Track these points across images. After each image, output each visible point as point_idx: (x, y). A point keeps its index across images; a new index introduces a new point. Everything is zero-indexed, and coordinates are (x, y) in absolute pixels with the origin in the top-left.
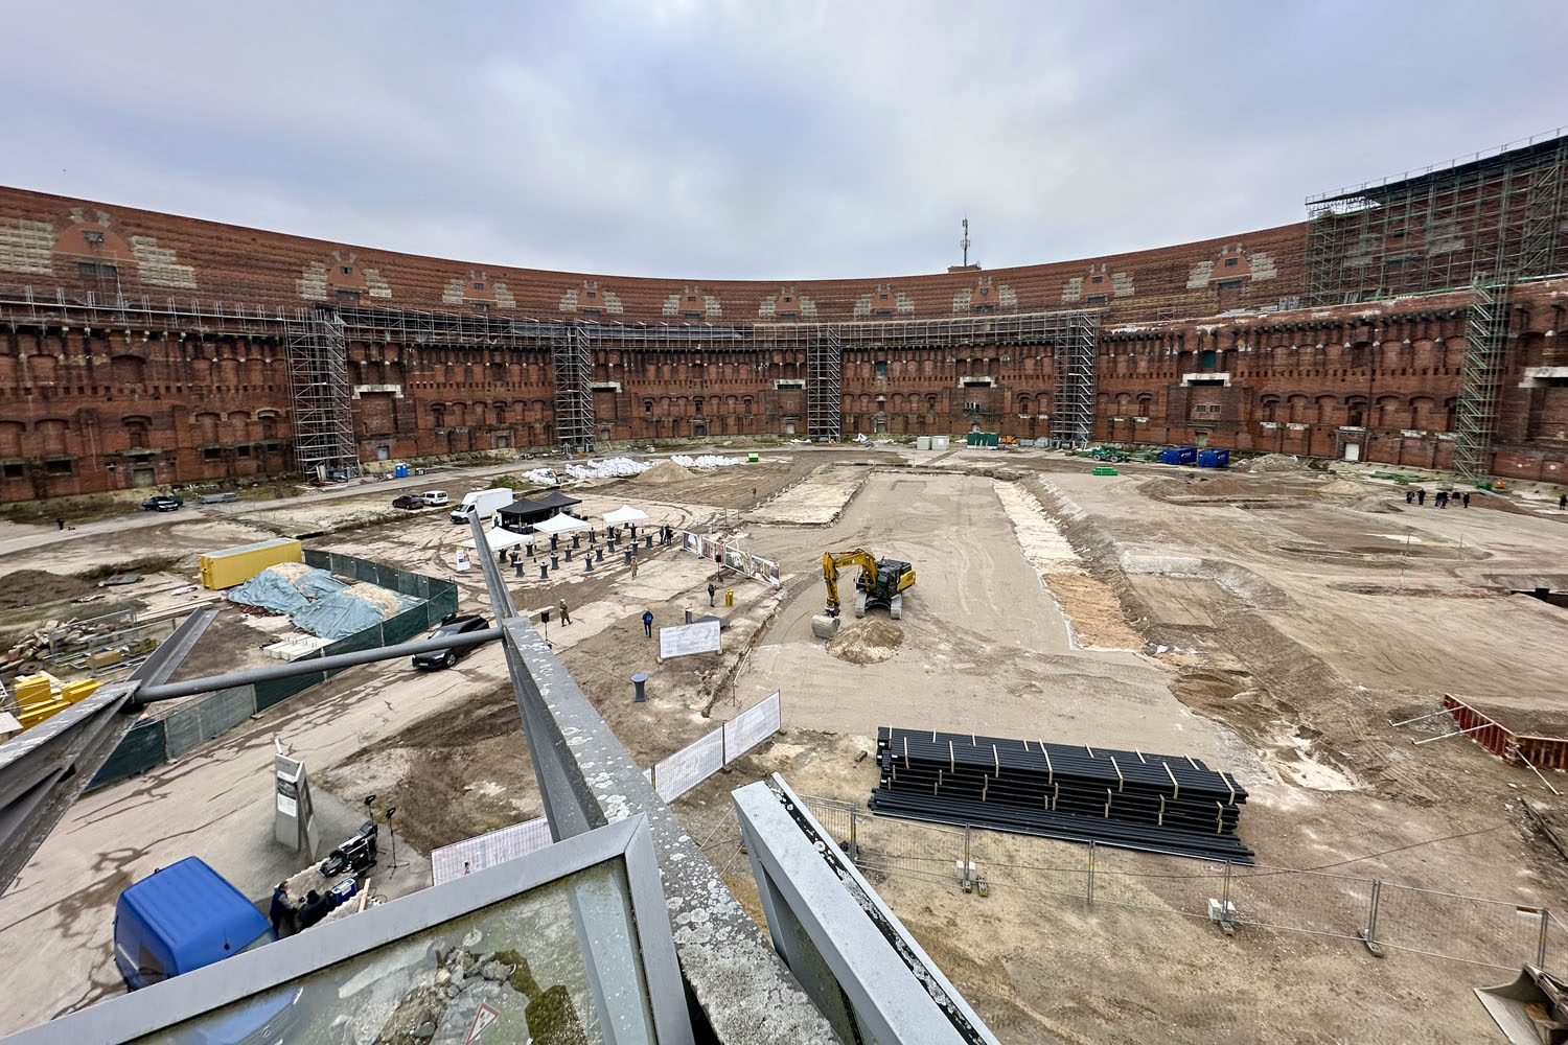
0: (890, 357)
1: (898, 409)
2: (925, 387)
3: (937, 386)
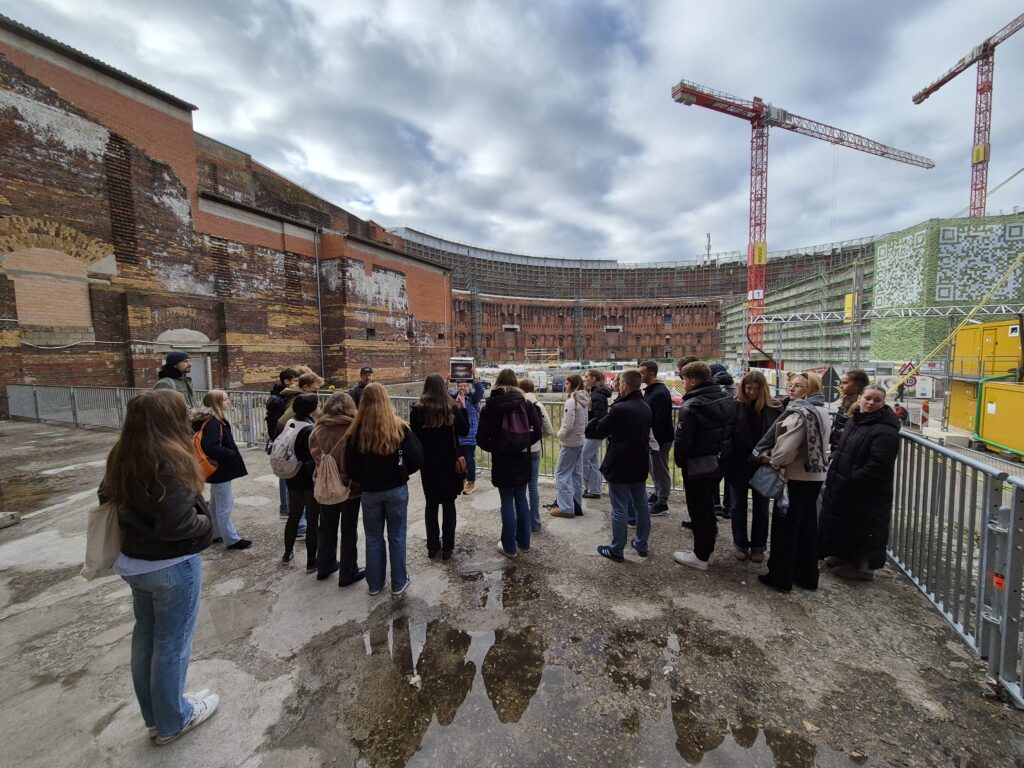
0: (674, 312)
2: (696, 330)
3: (702, 329)
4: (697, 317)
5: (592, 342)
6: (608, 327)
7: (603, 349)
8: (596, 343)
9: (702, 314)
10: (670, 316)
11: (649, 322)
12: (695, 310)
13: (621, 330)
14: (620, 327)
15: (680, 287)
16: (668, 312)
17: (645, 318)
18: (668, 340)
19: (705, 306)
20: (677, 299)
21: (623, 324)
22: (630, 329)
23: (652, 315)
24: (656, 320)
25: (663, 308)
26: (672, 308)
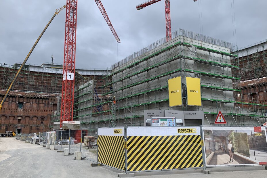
0: (25, 100)
1: (27, 123)
2: (40, 114)
3: (45, 114)
4: (42, 106)
9: (45, 104)
10: (22, 103)
12: (41, 101)
15: (32, 85)
18: (19, 120)
19: (47, 98)
20: (28, 92)
23: (8, 102)
24: (11, 105)
25: (18, 97)
26: (24, 98)
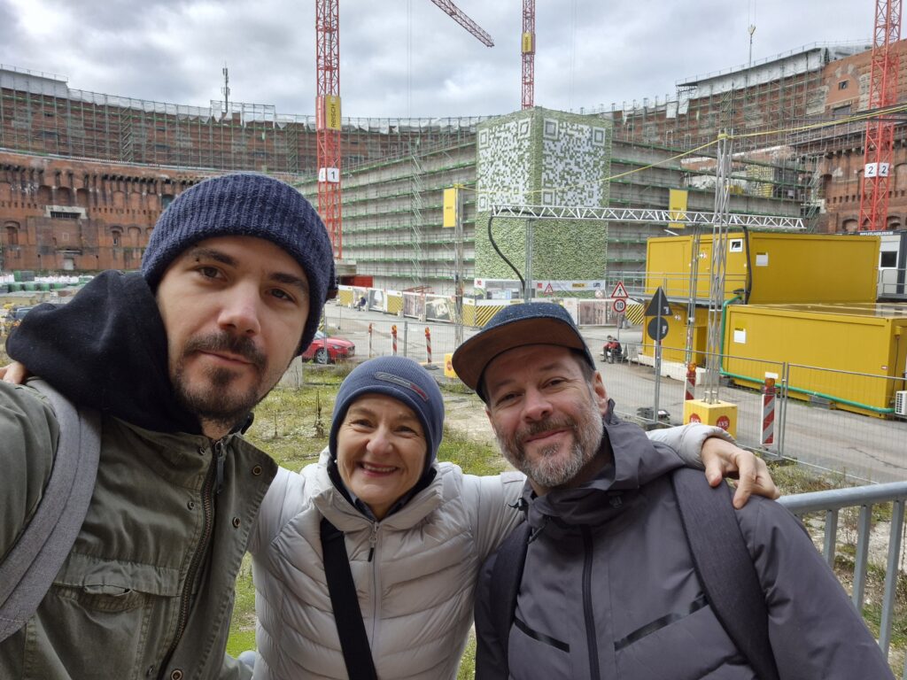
0: (177, 190)
5: (21, 237)
6: (56, 208)
7: (46, 250)
8: (32, 239)
11: (135, 205)
13: (83, 216)
14: (82, 211)
15: (187, 150)
16: (168, 189)
17: (127, 197)
20: (182, 169)
21: (87, 205)
22: (100, 215)
23: (140, 193)
24: (148, 202)
25: (159, 182)
26: (174, 183)
